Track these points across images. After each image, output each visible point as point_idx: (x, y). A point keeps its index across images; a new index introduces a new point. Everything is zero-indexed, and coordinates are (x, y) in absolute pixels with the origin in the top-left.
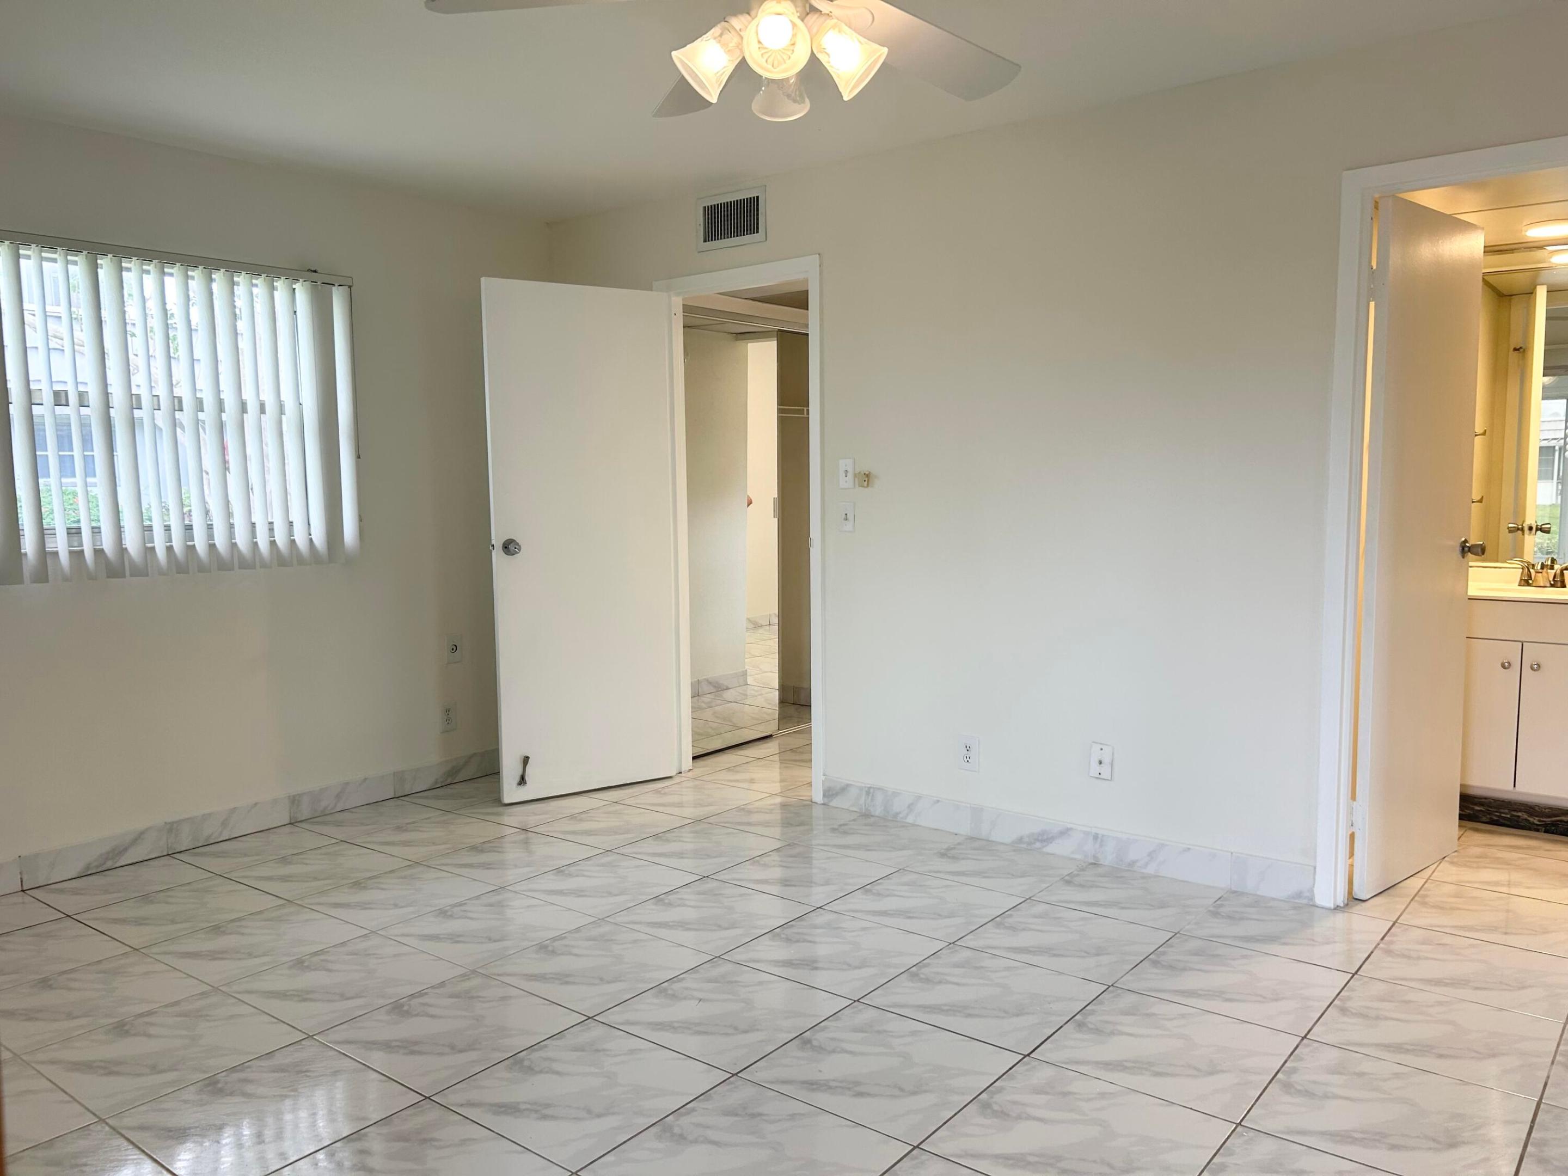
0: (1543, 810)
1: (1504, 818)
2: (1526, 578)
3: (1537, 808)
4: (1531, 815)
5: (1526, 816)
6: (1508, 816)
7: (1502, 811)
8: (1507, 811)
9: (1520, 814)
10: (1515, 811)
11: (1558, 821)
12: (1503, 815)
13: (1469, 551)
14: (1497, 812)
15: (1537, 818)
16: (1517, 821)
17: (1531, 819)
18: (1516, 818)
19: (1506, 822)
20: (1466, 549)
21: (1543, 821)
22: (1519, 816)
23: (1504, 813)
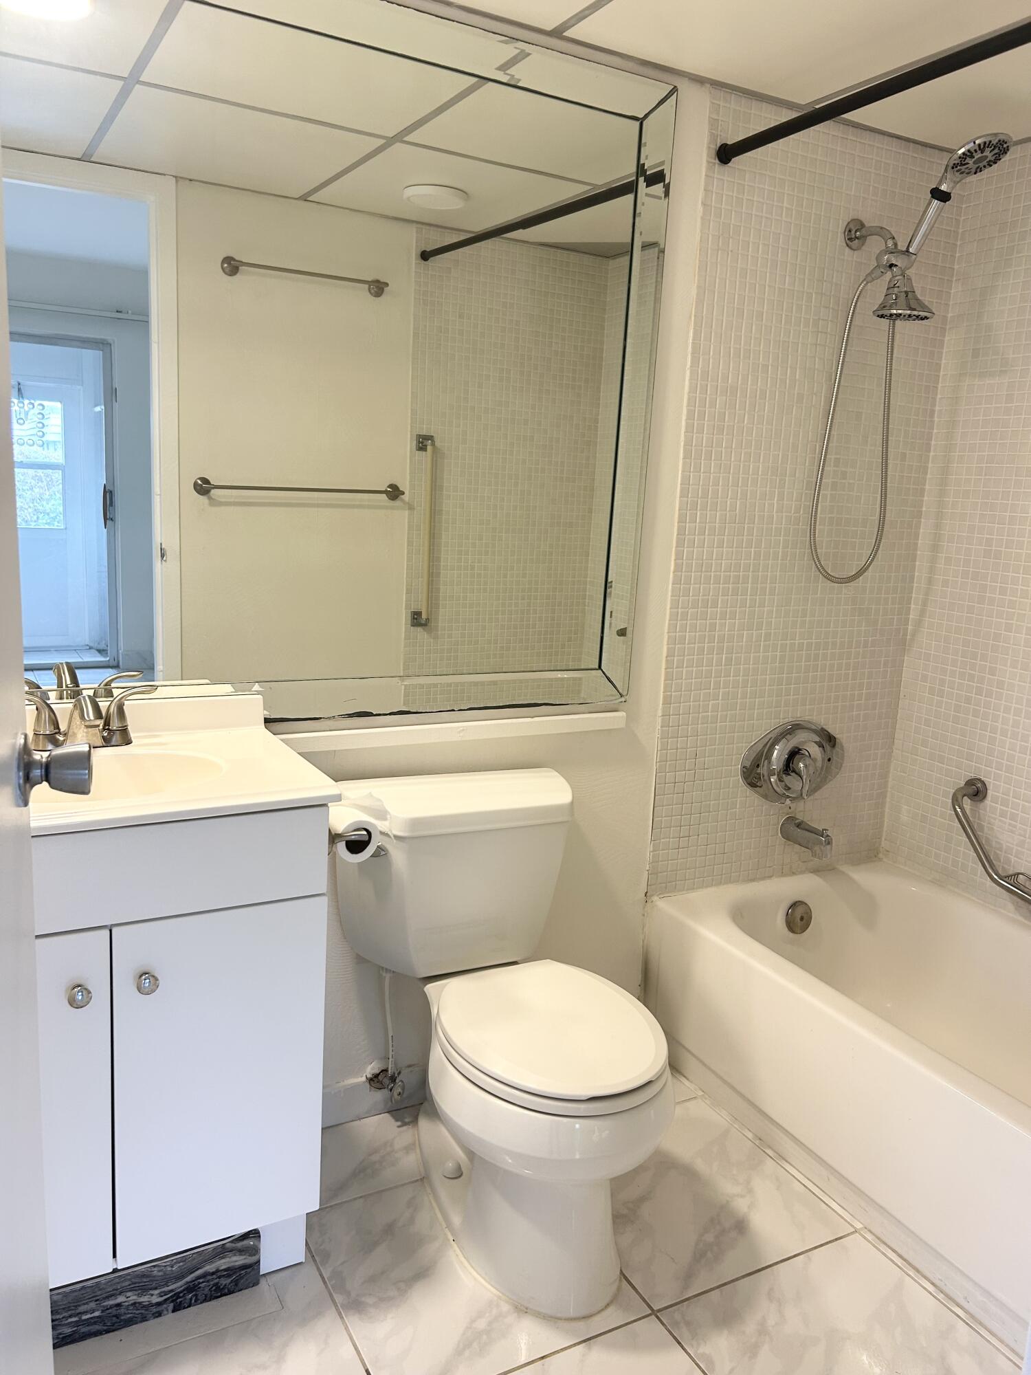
0: (169, 1269)
1: (89, 1322)
2: (48, 732)
3: (155, 1272)
4: (144, 1290)
5: (133, 1297)
6: (97, 1314)
7: (82, 1309)
8: (93, 1305)
9: (120, 1299)
10: (107, 1298)
11: (199, 1278)
12: (84, 1317)
13: (47, 778)
14: (70, 1316)
15: (156, 1292)
16: (117, 1316)
17: (145, 1299)
18: (113, 1311)
19: (97, 1327)
20: (37, 773)
21: (171, 1291)
22: (119, 1305)
23: (85, 1313)
